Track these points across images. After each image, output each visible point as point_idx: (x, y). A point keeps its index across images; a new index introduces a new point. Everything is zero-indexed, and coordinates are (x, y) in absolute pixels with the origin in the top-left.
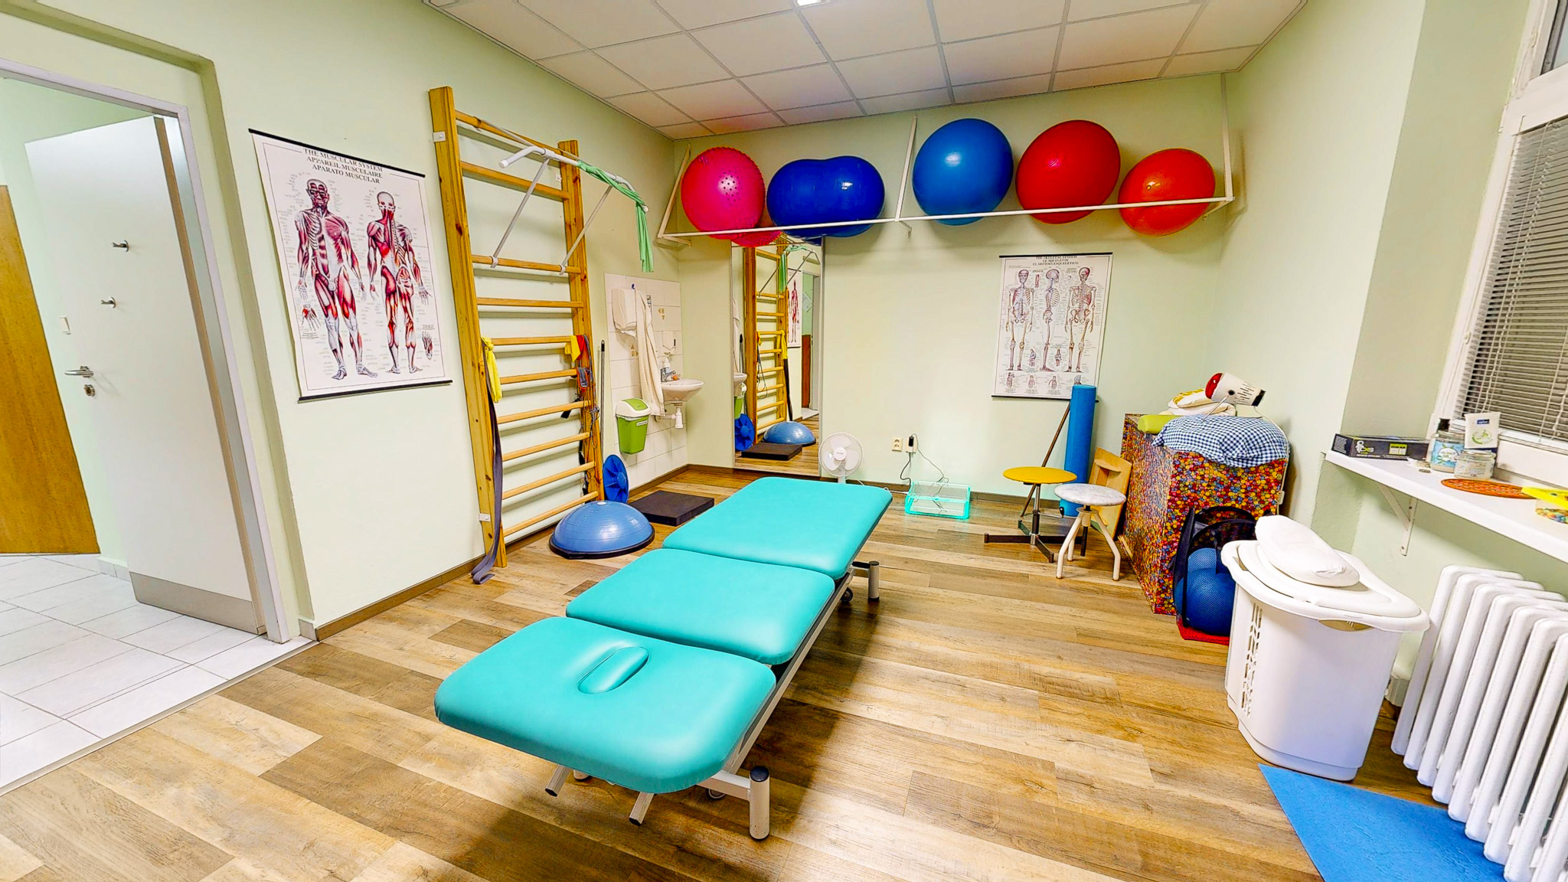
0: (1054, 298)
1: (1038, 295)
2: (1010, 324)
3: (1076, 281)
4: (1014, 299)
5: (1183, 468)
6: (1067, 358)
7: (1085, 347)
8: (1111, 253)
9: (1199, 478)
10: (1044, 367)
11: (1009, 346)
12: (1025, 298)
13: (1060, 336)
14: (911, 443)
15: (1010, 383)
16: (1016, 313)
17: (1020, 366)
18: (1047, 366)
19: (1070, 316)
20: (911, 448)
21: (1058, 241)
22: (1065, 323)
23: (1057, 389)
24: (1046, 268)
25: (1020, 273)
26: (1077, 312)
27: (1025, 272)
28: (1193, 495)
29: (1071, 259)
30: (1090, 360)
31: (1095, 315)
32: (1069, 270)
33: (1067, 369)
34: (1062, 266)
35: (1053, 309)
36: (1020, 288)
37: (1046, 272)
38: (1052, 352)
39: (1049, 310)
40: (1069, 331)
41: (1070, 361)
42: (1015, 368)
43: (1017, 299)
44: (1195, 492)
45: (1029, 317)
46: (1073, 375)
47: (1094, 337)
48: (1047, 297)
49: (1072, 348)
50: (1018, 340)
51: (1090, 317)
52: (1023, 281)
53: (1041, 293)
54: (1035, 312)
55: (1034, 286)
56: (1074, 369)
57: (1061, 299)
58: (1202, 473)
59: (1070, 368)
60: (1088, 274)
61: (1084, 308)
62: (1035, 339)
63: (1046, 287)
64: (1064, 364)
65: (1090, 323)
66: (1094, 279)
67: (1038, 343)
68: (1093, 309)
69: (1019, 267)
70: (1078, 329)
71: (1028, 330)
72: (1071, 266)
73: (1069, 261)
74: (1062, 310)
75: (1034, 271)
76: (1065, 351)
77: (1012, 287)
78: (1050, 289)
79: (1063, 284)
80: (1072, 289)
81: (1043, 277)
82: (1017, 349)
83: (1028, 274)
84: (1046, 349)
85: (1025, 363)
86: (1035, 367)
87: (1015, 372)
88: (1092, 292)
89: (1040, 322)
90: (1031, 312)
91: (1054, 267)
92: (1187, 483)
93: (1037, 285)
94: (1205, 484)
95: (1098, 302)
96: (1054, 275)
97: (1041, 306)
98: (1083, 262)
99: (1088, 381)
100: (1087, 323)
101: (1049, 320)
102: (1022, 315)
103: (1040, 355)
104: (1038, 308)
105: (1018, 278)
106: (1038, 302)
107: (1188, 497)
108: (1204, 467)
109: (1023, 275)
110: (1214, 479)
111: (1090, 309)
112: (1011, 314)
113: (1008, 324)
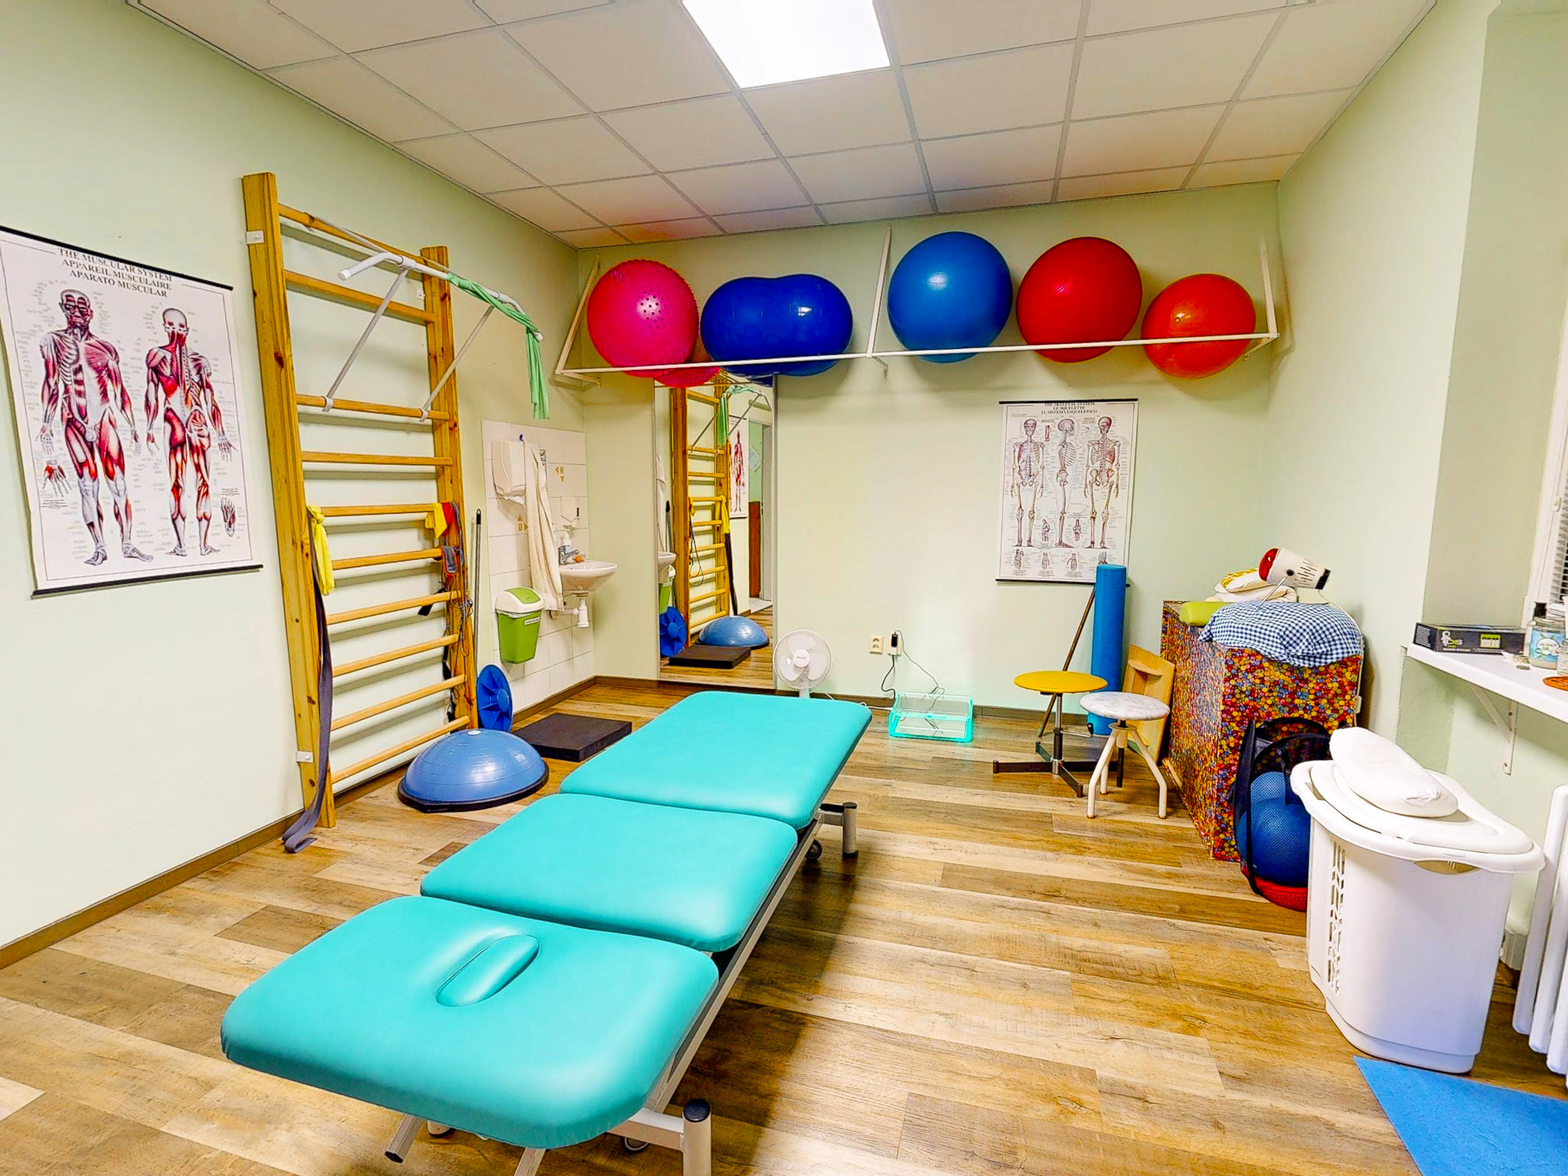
0: (1069, 455)
1: (1050, 451)
2: (1016, 486)
3: (1095, 434)
4: (1019, 456)
5: (1238, 669)
6: (1089, 531)
7: (1110, 516)
8: (1136, 400)
9: (1258, 681)
10: (1061, 542)
11: (1015, 515)
12: (1033, 455)
13: (1079, 502)
14: (894, 642)
15: (1018, 563)
16: (1023, 473)
17: (1030, 541)
18: (1064, 541)
19: (1090, 478)
20: (895, 649)
21: (1071, 384)
22: (1084, 486)
23: (1077, 570)
24: (1058, 417)
25: (1026, 423)
26: (1098, 473)
27: (1032, 422)
28: (1252, 704)
29: (1088, 407)
30: (1117, 533)
31: (1120, 477)
32: (1086, 420)
33: (1089, 544)
34: (1078, 415)
35: (1068, 469)
36: (1026, 442)
37: (1058, 422)
38: (1070, 523)
39: (1063, 469)
40: (1089, 496)
41: (1092, 534)
42: (1024, 543)
43: (1024, 456)
44: (1254, 700)
45: (1039, 479)
46: (1097, 552)
47: (1120, 504)
48: (1060, 453)
49: (1094, 518)
50: (1027, 508)
51: (1114, 479)
52: (1030, 433)
53: (1052, 449)
54: (1046, 472)
55: (1044, 439)
56: (1097, 544)
57: (1078, 456)
58: (1261, 675)
59: (1093, 543)
60: (1109, 424)
61: (1107, 467)
62: (1048, 507)
63: (1058, 441)
64: (1086, 538)
65: (1114, 486)
66: (1116, 432)
67: (1051, 512)
68: (1118, 469)
69: (1024, 415)
70: (1100, 492)
71: (1038, 496)
72: (1089, 415)
73: (1086, 409)
74: (1079, 470)
75: (1043, 421)
76: (1085, 521)
77: (1015, 441)
78: (1064, 444)
79: (1080, 437)
80: (1091, 444)
81: (1054, 429)
82: (1026, 519)
83: (1035, 424)
84: (1062, 519)
85: (1037, 537)
86: (1049, 542)
87: (1025, 549)
88: (1116, 447)
89: (1053, 485)
90: (1041, 473)
91: (1067, 416)
92: (1244, 689)
93: (1047, 439)
94: (1265, 690)
95: (1124, 460)
96: (1067, 426)
97: (1054, 465)
98: (1103, 410)
99: (1116, 560)
100: (1111, 486)
101: (1064, 483)
102: (1031, 476)
103: (1055, 527)
104: (1049, 467)
105: (1024, 430)
106: (1050, 460)
107: (1246, 706)
108: (1263, 668)
109: (1030, 426)
110: (1276, 683)
111: (1114, 468)
112: (1016, 475)
113: (1013, 487)
